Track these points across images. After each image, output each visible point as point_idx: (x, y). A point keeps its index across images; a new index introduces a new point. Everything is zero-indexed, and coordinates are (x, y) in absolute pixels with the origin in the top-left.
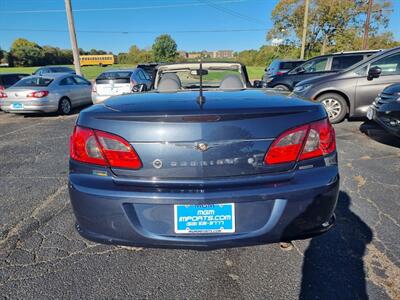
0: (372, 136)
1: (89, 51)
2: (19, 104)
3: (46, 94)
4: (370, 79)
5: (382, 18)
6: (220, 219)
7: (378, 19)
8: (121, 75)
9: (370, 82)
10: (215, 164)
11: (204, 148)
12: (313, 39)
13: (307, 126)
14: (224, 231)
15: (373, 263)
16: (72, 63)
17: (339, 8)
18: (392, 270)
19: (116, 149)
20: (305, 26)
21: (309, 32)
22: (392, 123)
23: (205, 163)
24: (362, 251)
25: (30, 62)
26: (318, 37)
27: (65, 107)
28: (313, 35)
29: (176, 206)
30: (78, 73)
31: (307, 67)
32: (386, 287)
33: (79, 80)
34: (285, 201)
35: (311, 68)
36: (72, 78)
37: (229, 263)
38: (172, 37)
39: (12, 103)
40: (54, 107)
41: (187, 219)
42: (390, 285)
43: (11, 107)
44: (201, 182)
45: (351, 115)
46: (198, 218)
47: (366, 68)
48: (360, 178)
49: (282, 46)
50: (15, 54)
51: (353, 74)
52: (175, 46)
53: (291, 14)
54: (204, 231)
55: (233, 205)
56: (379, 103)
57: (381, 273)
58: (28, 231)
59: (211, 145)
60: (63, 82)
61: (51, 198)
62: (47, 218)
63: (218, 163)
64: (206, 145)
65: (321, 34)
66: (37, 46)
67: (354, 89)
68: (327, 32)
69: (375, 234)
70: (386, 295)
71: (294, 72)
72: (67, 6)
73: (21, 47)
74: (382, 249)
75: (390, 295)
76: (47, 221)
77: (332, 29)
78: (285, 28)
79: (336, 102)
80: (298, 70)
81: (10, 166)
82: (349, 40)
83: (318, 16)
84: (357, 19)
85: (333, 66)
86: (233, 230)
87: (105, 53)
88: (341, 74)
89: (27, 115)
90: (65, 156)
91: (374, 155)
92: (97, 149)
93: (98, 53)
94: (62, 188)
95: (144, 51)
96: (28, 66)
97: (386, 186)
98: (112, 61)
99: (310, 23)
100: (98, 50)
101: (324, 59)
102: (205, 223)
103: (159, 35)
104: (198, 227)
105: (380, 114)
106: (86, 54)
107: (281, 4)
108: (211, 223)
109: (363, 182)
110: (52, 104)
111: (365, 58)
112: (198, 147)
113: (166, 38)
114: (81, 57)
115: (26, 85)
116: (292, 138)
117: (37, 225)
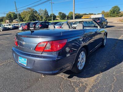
1: (88, 14)
38: (119, 7)
50: (69, 16)
52: (119, 10)
73: (71, 14)
86: (26, 65)
95: (107, 12)
100: (91, 13)
113: (116, 7)
114: (84, 16)
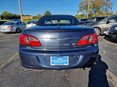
0: (108, 40)
2: (4, 30)
3: (12, 27)
4: (107, 24)
5: (110, 7)
6: (64, 61)
7: (109, 7)
8: (35, 22)
9: (107, 25)
10: (63, 45)
11: (59, 40)
12: (91, 13)
13: (90, 34)
14: (65, 64)
15: (109, 75)
16: (20, 19)
17: (98, 4)
18: (114, 77)
19: (33, 40)
20: (88, 9)
21: (89, 11)
22: (114, 36)
23: (60, 45)
24: (105, 72)
25: (8, 18)
26: (92, 12)
27: (18, 31)
28: (90, 12)
29: (51, 57)
30: (22, 21)
31: (89, 21)
32: (112, 82)
33: (22, 23)
34: (83, 56)
35: (90, 21)
36: (20, 23)
37: (66, 75)
39: (2, 29)
40: (15, 31)
41: (54, 61)
42: (113, 81)
43: (2, 31)
44: (59, 50)
45: (102, 34)
46: (58, 61)
47: (106, 20)
48: (104, 51)
49: (81, 15)
50: (3, 16)
51: (102, 22)
53: (84, 6)
54: (59, 65)
55: (68, 57)
56: (110, 30)
57: (111, 78)
58: (6, 66)
59: (62, 39)
60: (18, 24)
61: (13, 57)
62: (12, 62)
63: (64, 45)
64: (60, 39)
65: (93, 11)
66: (10, 14)
67: (102, 27)
68: (94, 11)
69: (109, 67)
70: (112, 84)
71: (85, 22)
72: (19, 2)
73: (5, 14)
74: (111, 71)
75: (113, 84)
76: (12, 63)
77: (96, 10)
78: (82, 9)
79: (97, 30)
80: (86, 21)
81: (1, 47)
82: (101, 13)
83: (92, 6)
84: (103, 7)
85: (96, 20)
86: (68, 64)
87: (30, 16)
88: (99, 22)
89: (6, 33)
90: (18, 45)
91: (108, 45)
92: (28, 40)
93: (28, 16)
94: (17, 54)
96: (7, 19)
97: (112, 54)
98: (32, 18)
99: (90, 8)
101: (94, 18)
102: (60, 62)
103: (46, 11)
104: (57, 63)
105: (110, 33)
106: (24, 16)
107: (81, 3)
108: (62, 62)
109: (105, 52)
110: (14, 30)
111: (106, 18)
112: (58, 40)
113: (48, 12)
114: (23, 17)
115: (6, 24)
116: (85, 38)
117: (9, 64)
